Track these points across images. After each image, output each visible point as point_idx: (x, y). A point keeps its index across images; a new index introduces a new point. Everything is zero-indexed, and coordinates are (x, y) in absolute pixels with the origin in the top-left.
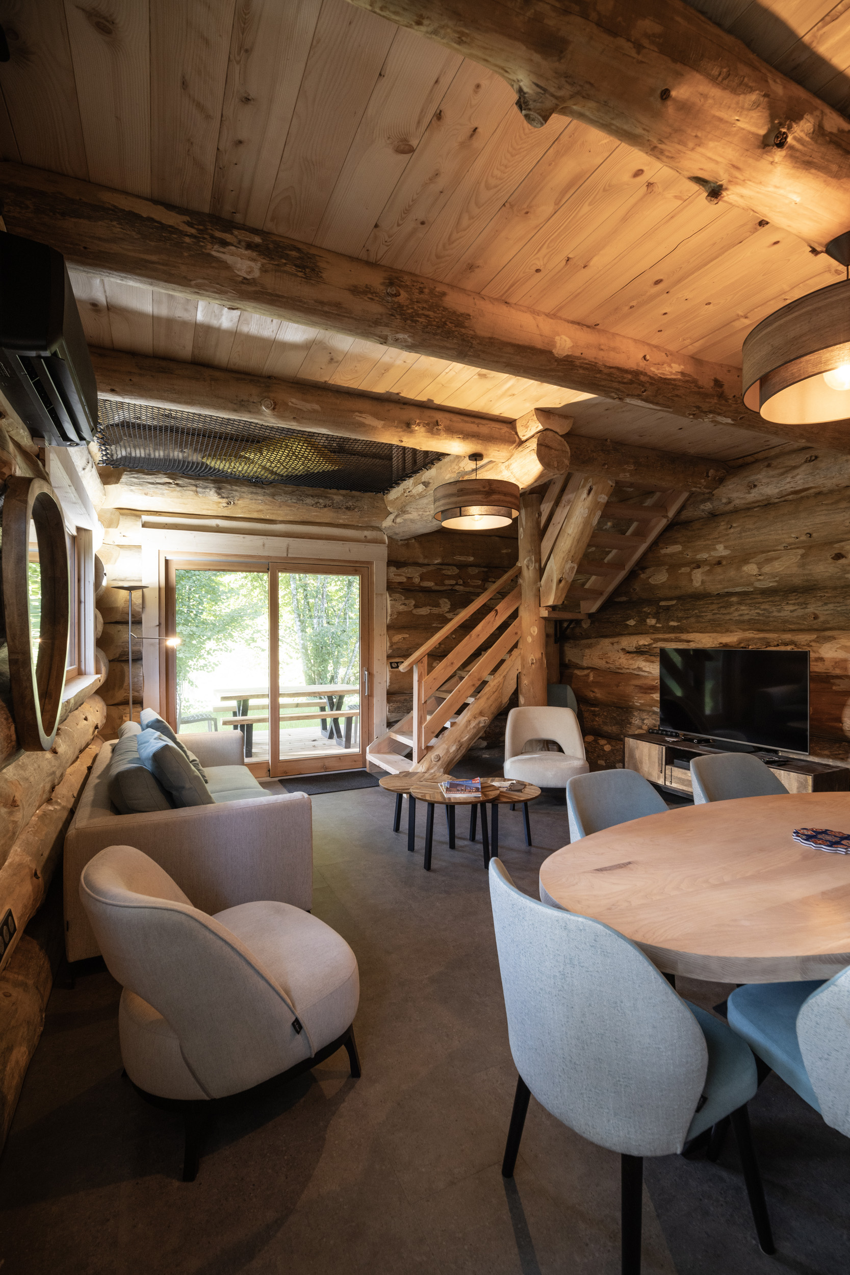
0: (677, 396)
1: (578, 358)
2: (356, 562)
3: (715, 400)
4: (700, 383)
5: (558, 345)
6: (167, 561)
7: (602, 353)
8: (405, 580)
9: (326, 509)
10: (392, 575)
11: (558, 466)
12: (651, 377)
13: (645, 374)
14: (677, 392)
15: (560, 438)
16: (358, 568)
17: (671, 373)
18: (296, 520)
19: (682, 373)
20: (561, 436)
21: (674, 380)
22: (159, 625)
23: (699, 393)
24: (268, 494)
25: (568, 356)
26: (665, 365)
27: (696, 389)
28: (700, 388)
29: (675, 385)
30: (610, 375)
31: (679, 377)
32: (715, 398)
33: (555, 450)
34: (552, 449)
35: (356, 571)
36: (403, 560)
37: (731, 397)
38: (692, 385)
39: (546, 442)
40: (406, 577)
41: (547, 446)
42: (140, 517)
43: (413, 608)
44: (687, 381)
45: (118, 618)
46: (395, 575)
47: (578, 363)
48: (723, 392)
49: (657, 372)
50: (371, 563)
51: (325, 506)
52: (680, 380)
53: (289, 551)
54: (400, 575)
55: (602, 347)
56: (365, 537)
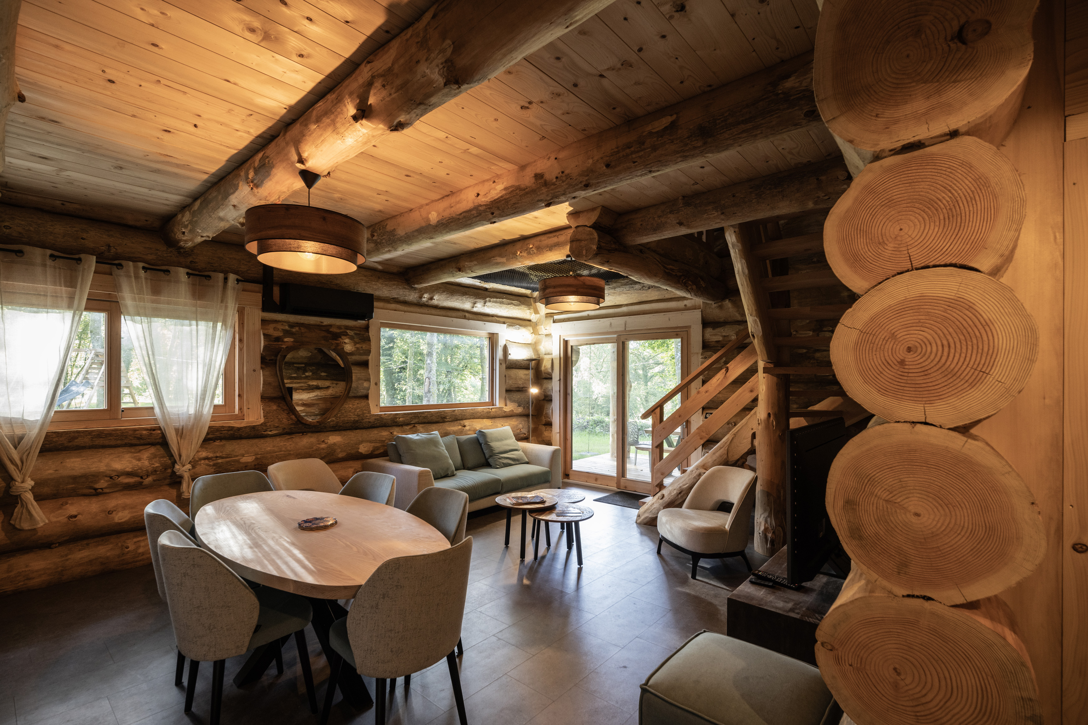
0: (514, 204)
1: (442, 220)
2: (677, 328)
3: (544, 190)
4: (523, 186)
5: (431, 219)
6: (566, 342)
7: (453, 209)
8: (721, 339)
10: (708, 336)
11: (586, 253)
12: (485, 205)
13: (481, 206)
14: (511, 202)
15: (589, 229)
16: (679, 333)
17: (498, 194)
18: (635, 302)
19: (505, 189)
20: (589, 227)
21: (502, 197)
22: (560, 380)
23: (527, 193)
24: (612, 288)
25: (438, 221)
26: (491, 191)
27: (523, 192)
28: (524, 190)
29: (505, 199)
30: (464, 217)
31: (504, 192)
32: (543, 188)
33: (585, 240)
34: (582, 240)
35: (677, 335)
36: (722, 320)
37: (555, 180)
38: (518, 191)
39: (577, 237)
40: (722, 336)
41: (578, 240)
42: (552, 317)
43: (723, 364)
44: (512, 191)
45: (544, 376)
46: (710, 335)
47: (444, 221)
48: (545, 181)
49: (486, 199)
50: (689, 327)
51: (649, 288)
52: (506, 194)
53: (627, 325)
54: (715, 335)
56: (685, 305)
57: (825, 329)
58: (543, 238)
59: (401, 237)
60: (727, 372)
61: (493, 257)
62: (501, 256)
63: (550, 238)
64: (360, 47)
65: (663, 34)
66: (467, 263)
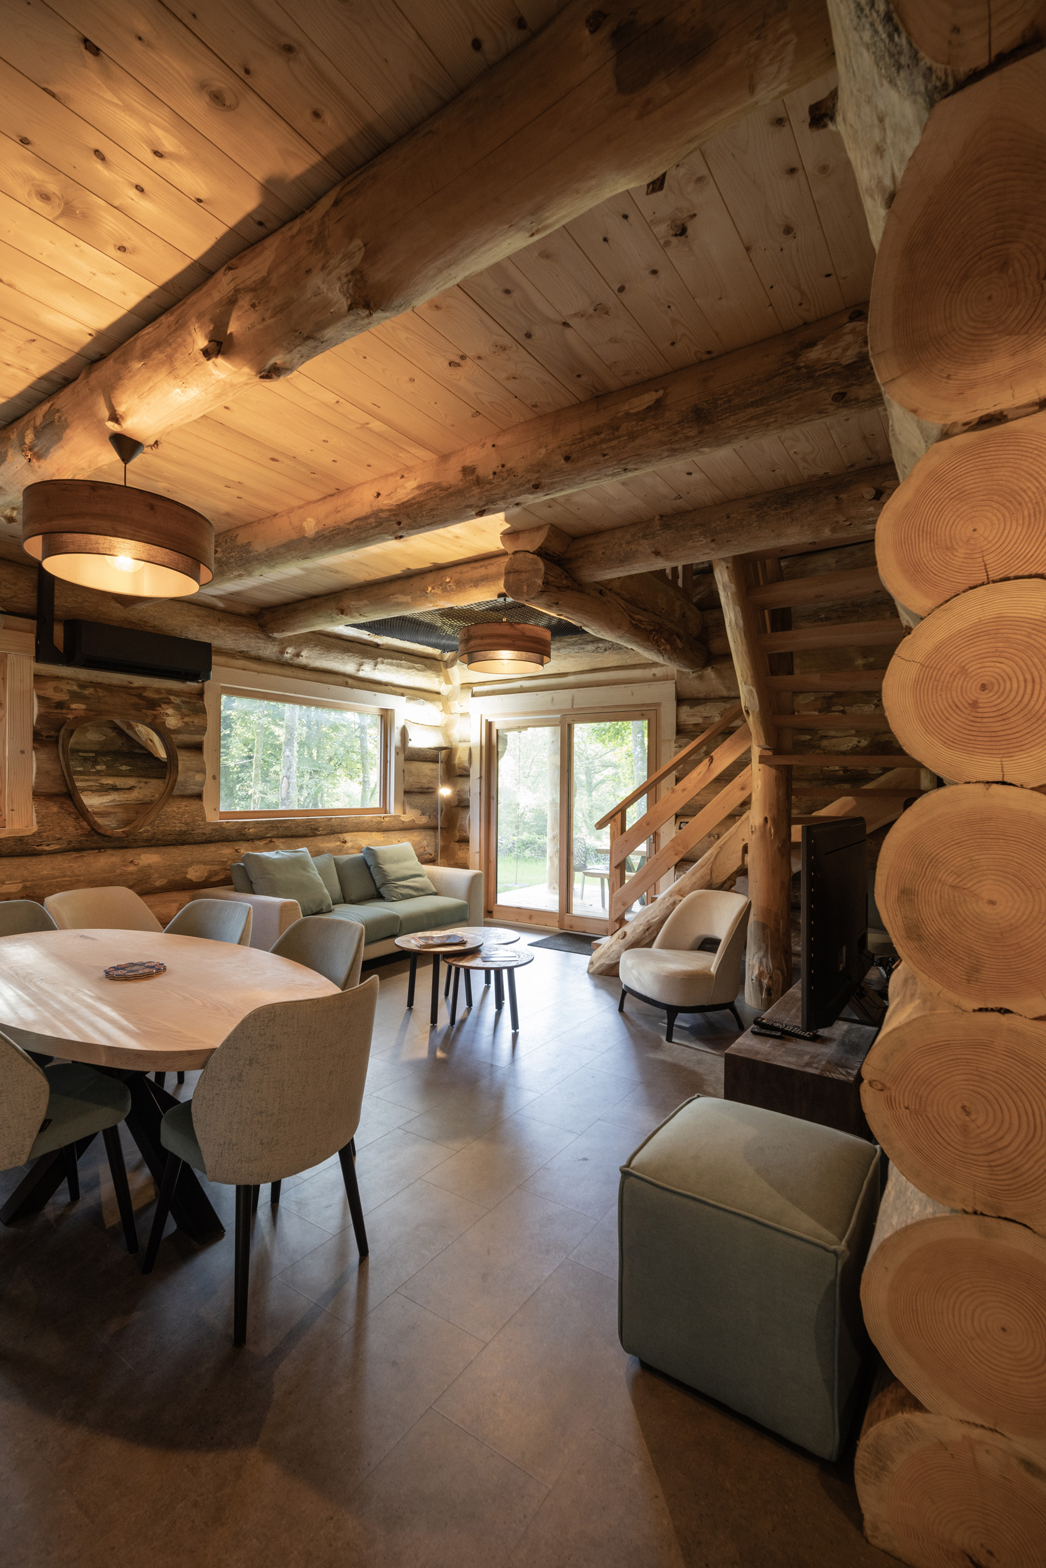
0: (432, 510)
1: (323, 530)
2: (643, 705)
3: (476, 491)
4: (445, 484)
5: (307, 529)
6: (490, 725)
7: (339, 515)
8: (700, 721)
9: (607, 652)
10: (683, 717)
11: (528, 590)
12: (388, 510)
13: (382, 511)
14: (428, 507)
15: (531, 556)
16: (645, 712)
17: (407, 494)
18: (586, 669)
19: (419, 487)
20: (533, 553)
21: (413, 498)
22: (480, 778)
23: (451, 495)
25: (317, 533)
26: (398, 490)
27: (444, 493)
28: (447, 489)
29: (418, 502)
30: (357, 527)
31: (417, 492)
32: (474, 488)
33: (525, 572)
34: (522, 572)
35: (643, 715)
36: (702, 695)
37: (491, 477)
38: (437, 492)
39: (514, 567)
40: (702, 717)
41: (516, 572)
42: (471, 688)
43: (703, 755)
44: (429, 491)
45: (458, 772)
46: (686, 716)
47: (326, 533)
48: (478, 478)
49: (391, 502)
50: (659, 705)
51: (605, 650)
52: (419, 495)
53: (575, 701)
54: (694, 715)
55: (339, 509)
56: (654, 675)
57: (834, 709)
58: (464, 568)
59: (260, 555)
60: (711, 763)
61: (393, 594)
62: (403, 593)
63: (476, 568)
64: (216, 244)
65: (654, 268)
66: (353, 603)
